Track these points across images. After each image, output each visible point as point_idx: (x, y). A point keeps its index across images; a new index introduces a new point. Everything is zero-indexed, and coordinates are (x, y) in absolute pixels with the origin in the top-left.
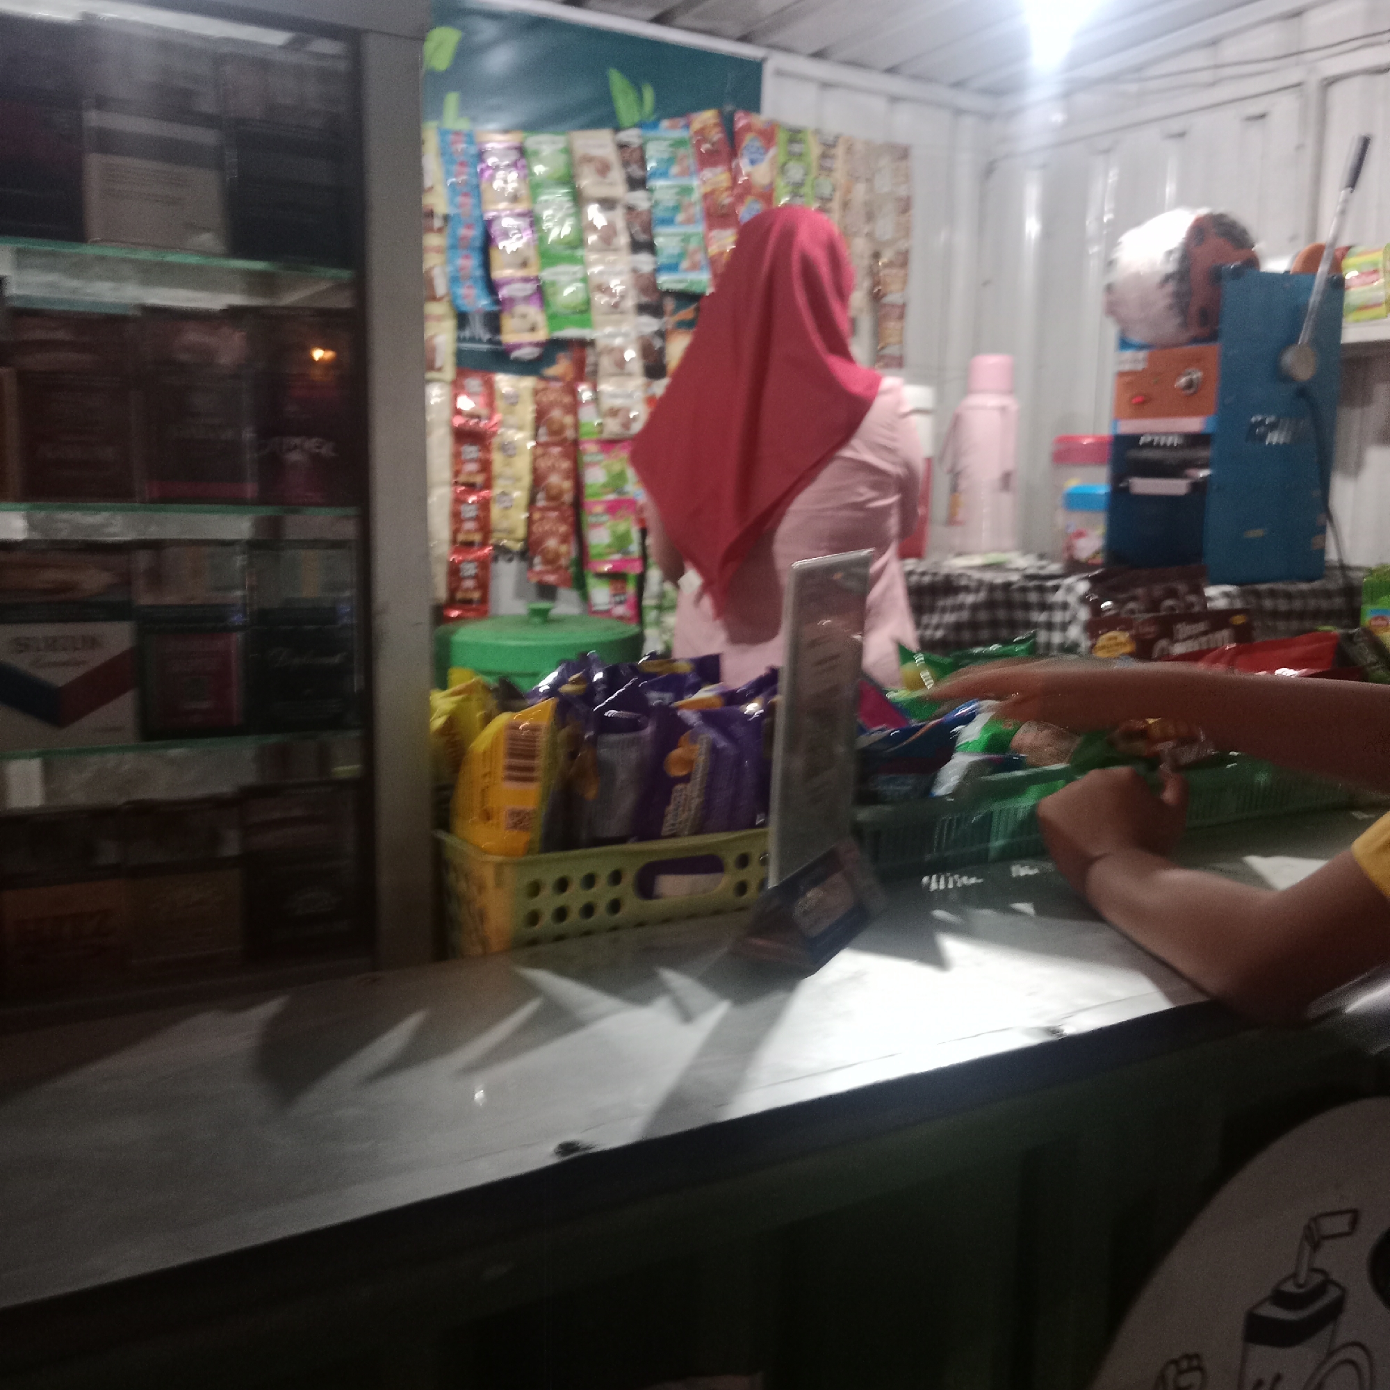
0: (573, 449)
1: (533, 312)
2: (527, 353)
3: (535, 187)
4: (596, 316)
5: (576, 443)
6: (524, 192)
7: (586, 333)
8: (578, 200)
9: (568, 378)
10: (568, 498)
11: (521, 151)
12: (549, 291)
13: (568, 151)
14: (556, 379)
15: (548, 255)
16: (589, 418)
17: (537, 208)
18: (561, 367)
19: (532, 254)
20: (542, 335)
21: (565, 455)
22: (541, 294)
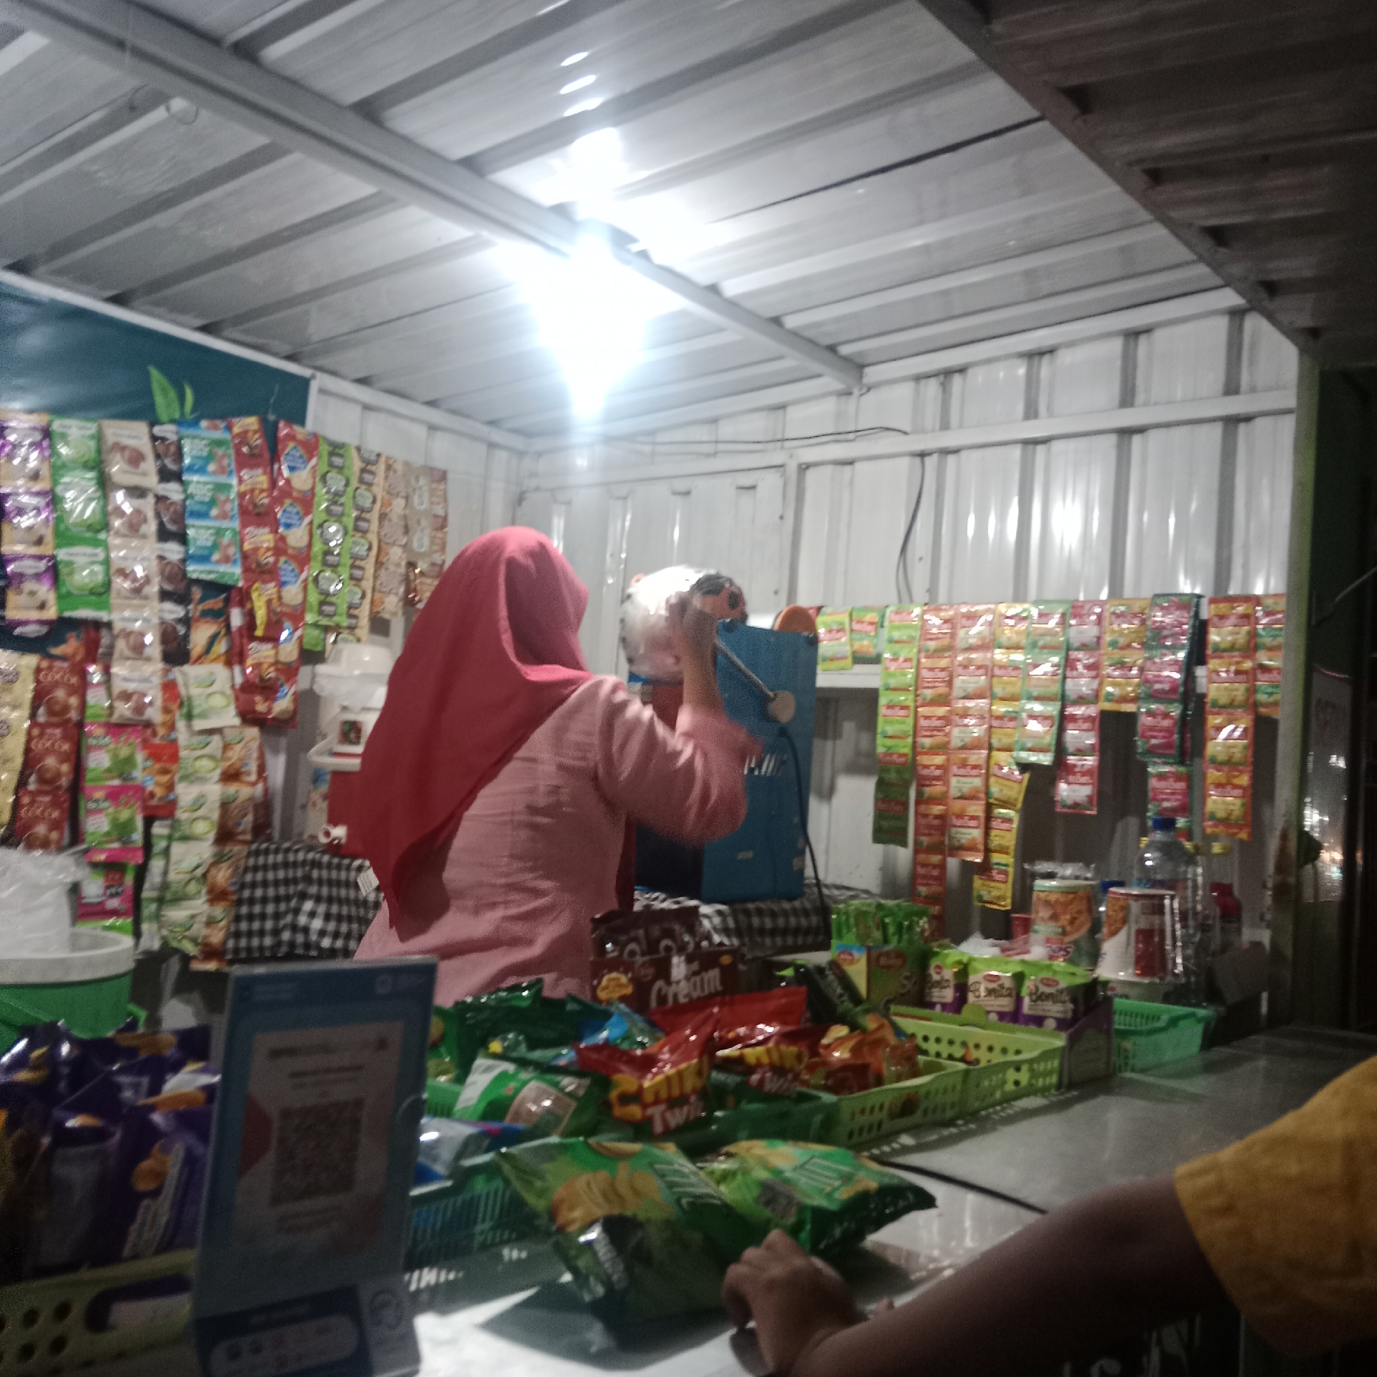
0: (76, 732)
1: (44, 590)
2: (31, 630)
3: (58, 468)
4: (114, 600)
5: (80, 725)
6: (45, 471)
7: (104, 616)
8: (105, 484)
9: (78, 658)
10: (64, 782)
11: (47, 433)
12: (63, 570)
13: (99, 437)
14: (63, 658)
15: (64, 536)
16: (97, 699)
17: (59, 490)
18: (71, 646)
19: (48, 534)
20: (51, 613)
21: (65, 738)
22: (54, 572)
